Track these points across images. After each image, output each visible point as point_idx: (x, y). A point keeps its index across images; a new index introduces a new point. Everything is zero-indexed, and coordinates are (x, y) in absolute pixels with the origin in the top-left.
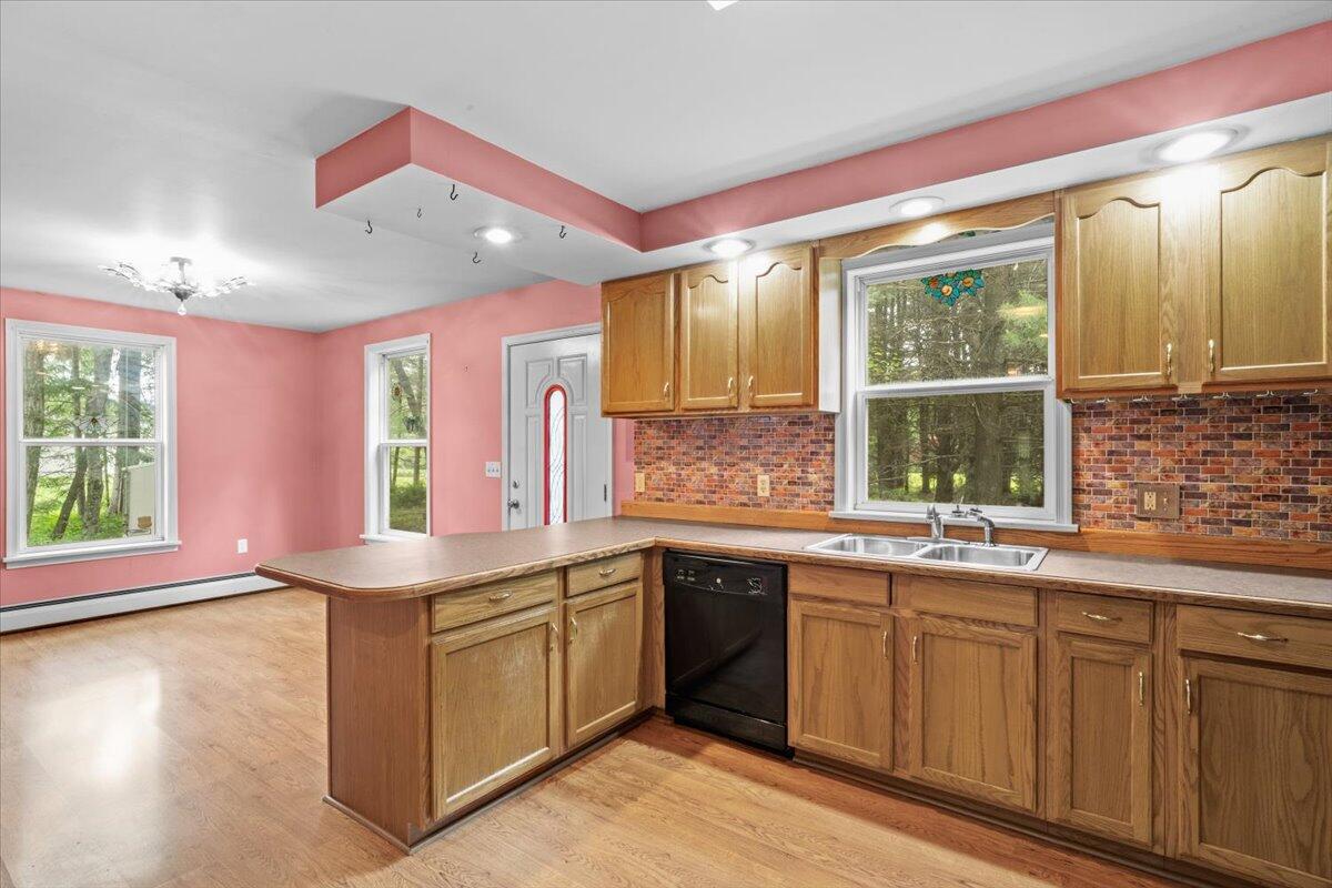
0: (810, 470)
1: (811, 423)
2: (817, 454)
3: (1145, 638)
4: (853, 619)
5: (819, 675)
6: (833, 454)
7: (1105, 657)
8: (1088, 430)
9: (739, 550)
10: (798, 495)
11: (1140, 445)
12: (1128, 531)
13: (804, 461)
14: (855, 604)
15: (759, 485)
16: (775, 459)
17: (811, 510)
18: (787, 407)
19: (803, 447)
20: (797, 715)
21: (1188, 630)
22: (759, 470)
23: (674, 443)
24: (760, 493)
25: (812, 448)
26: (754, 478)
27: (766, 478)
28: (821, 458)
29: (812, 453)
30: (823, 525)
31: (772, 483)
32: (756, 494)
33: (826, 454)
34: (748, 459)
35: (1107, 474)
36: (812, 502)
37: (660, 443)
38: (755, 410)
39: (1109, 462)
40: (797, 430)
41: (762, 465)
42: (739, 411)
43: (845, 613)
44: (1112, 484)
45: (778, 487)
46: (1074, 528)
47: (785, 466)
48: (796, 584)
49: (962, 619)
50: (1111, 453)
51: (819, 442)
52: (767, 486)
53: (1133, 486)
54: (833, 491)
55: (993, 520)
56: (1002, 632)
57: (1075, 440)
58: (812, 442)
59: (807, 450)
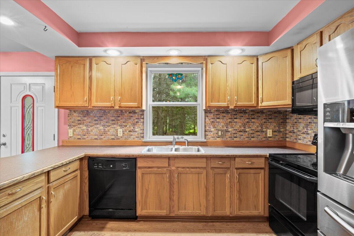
0: (136, 127)
1: (136, 113)
2: (138, 122)
3: (229, 166)
4: (158, 172)
5: (147, 191)
6: (143, 122)
7: (221, 172)
8: (207, 116)
9: (119, 155)
10: (132, 135)
11: (218, 120)
12: (216, 141)
13: (134, 125)
14: (158, 168)
15: (119, 132)
16: (124, 124)
17: (136, 139)
18: (132, 107)
19: (134, 120)
20: (140, 205)
21: (239, 163)
22: (119, 127)
23: (85, 118)
24: (119, 135)
25: (136, 120)
26: (117, 130)
27: (121, 130)
28: (139, 123)
29: (137, 122)
30: (140, 144)
31: (123, 131)
32: (117, 135)
33: (141, 122)
34: (115, 124)
35: (211, 127)
36: (137, 137)
37: (79, 118)
38: (121, 108)
39: (212, 124)
40: (131, 115)
41: (120, 126)
42: (115, 108)
43: (156, 171)
44: (212, 129)
45: (125, 133)
46: (205, 140)
47: (128, 126)
48: (140, 164)
49: (188, 168)
50: (212, 122)
51: (138, 119)
52: (122, 132)
53: (217, 130)
54: (143, 133)
55: (188, 140)
56: (198, 170)
57: (205, 119)
58: (137, 119)
59: (135, 121)
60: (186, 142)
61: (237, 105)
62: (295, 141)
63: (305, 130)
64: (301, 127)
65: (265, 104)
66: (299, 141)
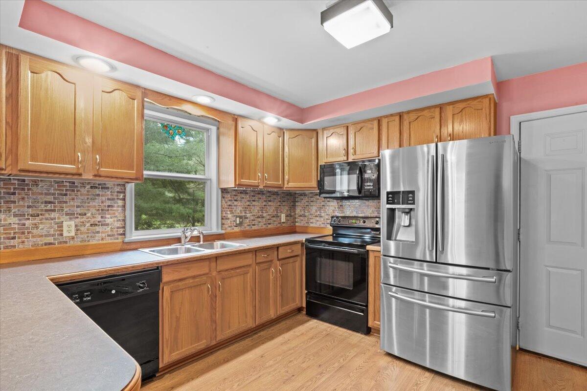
0: (107, 216)
1: (108, 188)
2: (112, 206)
3: (273, 259)
4: (196, 284)
6: (124, 206)
8: (224, 198)
10: (98, 232)
11: (236, 203)
12: (233, 231)
13: (103, 211)
15: (65, 229)
16: (79, 210)
17: (108, 240)
18: (123, 178)
19: (102, 202)
20: (167, 347)
22: (64, 218)
24: (65, 234)
25: (108, 203)
26: (60, 226)
27: (72, 223)
28: (114, 208)
29: (109, 206)
30: (119, 248)
31: (76, 226)
32: (62, 235)
33: (118, 206)
34: (54, 211)
35: (229, 212)
36: (108, 236)
39: (229, 208)
40: (97, 191)
41: (67, 214)
42: (83, 177)
43: (192, 282)
44: (230, 216)
45: (82, 229)
46: (223, 232)
47: (89, 215)
48: (166, 278)
49: (232, 269)
50: (229, 205)
51: (113, 199)
52: (73, 229)
53: (234, 216)
54: (124, 227)
57: (222, 200)
58: (108, 199)
59: (105, 204)
60: (201, 236)
61: (267, 185)
62: (306, 225)
63: (318, 213)
64: (314, 209)
65: (291, 185)
66: (311, 225)
